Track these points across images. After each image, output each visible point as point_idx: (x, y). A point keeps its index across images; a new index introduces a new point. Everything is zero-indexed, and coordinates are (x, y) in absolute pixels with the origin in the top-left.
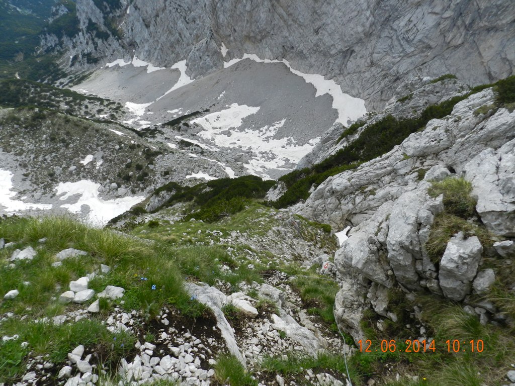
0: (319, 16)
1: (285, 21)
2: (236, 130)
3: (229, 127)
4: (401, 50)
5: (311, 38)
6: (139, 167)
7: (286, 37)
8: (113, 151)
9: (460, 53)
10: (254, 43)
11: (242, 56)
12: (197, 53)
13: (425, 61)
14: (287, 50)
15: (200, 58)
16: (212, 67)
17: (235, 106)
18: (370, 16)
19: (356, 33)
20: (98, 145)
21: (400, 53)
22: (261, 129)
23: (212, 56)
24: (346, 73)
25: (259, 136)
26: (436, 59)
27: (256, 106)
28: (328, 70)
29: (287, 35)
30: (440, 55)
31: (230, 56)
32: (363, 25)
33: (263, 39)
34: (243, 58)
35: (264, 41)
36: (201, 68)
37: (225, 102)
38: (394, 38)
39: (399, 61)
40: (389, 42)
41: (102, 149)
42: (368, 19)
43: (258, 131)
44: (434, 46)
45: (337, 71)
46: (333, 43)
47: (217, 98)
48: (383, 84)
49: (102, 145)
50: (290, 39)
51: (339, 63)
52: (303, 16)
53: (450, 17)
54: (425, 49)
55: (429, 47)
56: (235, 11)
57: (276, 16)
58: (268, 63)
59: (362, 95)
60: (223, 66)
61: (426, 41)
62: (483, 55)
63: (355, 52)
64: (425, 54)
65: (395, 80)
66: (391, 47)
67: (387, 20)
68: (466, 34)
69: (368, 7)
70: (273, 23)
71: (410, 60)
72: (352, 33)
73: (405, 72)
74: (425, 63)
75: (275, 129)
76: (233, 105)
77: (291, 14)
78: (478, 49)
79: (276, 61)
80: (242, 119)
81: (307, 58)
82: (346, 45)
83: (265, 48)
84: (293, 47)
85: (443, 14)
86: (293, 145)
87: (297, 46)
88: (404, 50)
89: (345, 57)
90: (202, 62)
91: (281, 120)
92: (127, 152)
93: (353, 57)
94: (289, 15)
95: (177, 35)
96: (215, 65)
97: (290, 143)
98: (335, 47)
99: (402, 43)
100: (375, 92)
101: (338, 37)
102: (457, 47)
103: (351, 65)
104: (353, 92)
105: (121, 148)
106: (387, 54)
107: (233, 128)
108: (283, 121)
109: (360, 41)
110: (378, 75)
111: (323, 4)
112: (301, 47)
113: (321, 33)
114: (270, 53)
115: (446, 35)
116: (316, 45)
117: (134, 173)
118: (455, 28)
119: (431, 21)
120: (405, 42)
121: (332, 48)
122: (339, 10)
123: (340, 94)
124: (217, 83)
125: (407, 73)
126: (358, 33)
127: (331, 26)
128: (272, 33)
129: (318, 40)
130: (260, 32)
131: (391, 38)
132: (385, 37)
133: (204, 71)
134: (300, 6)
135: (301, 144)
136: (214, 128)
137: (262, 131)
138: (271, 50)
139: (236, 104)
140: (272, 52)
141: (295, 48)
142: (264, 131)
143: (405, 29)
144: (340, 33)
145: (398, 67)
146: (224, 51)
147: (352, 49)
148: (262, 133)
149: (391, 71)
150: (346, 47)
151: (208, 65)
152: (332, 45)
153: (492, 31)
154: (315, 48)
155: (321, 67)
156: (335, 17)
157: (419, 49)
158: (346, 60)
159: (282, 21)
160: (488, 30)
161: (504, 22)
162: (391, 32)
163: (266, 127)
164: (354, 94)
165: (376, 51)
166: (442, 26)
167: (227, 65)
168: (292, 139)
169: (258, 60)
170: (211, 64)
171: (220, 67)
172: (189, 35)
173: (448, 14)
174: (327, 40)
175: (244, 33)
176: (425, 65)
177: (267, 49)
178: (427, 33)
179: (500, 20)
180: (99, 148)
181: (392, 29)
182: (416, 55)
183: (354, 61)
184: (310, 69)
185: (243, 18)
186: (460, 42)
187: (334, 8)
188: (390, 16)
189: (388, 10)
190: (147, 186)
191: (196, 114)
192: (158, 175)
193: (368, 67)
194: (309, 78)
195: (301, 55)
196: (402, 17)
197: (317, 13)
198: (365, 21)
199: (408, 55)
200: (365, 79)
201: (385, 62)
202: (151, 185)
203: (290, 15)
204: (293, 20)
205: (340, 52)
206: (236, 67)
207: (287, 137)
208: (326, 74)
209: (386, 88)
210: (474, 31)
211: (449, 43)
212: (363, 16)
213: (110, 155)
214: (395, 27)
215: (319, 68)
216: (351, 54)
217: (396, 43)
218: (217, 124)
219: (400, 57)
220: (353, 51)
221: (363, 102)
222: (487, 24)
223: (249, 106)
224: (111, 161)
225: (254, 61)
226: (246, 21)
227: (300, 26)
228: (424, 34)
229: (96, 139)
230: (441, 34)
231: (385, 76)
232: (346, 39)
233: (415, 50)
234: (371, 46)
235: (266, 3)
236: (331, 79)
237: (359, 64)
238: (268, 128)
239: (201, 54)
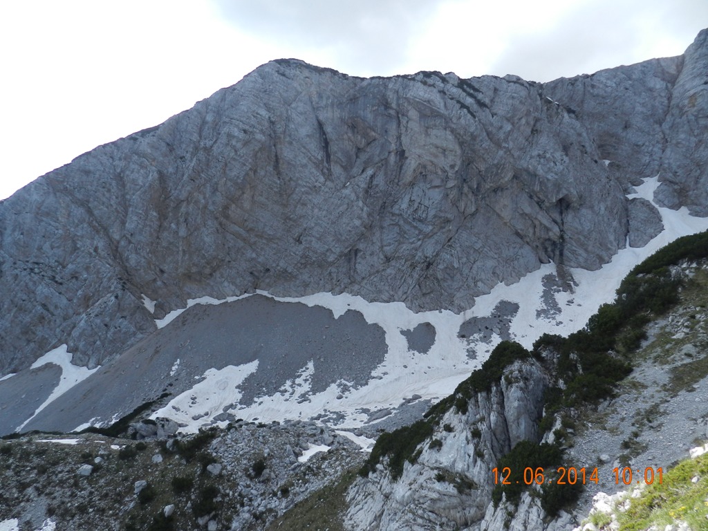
0: (294, 221)
1: (244, 240)
2: (239, 406)
3: (222, 407)
4: (417, 232)
5: (294, 249)
6: (181, 486)
7: (253, 259)
8: (76, 485)
9: (480, 220)
10: (200, 281)
11: (186, 304)
12: (98, 321)
13: (450, 236)
14: (258, 276)
15: (106, 325)
16: (134, 334)
17: (211, 373)
18: (363, 206)
19: (353, 228)
20: (22, 487)
21: (418, 235)
22: (282, 388)
23: (132, 315)
24: (359, 279)
25: (287, 400)
26: (460, 231)
27: (251, 360)
28: (332, 283)
29: (254, 255)
30: (461, 226)
31: (162, 310)
32: (360, 218)
33: (215, 271)
34: (188, 307)
35: (217, 274)
36: (110, 342)
37: (190, 374)
38: (401, 222)
39: (421, 245)
40: (396, 229)
41: (40, 492)
42: (362, 210)
43: (278, 394)
44: (452, 218)
45: (346, 280)
46: (327, 247)
47: (169, 374)
48: (416, 276)
49: (36, 481)
50: (259, 260)
51: (344, 270)
52: (272, 226)
53: (454, 186)
54: (443, 225)
55: (448, 221)
56: (158, 243)
57: (229, 237)
58: (234, 302)
59: (396, 297)
60: (155, 326)
61: (442, 215)
62: (502, 215)
63: (361, 251)
64: (447, 228)
65: (428, 267)
66: (402, 233)
67: (383, 206)
68: (476, 200)
69: (358, 197)
70: (226, 247)
71: (433, 241)
72: (349, 228)
73: (435, 254)
74: (451, 239)
75: (306, 380)
76: (207, 373)
77: (252, 229)
78: (494, 211)
79: (246, 295)
80: (238, 387)
81: (295, 277)
82: (347, 244)
83: (222, 283)
84: (268, 270)
85: (446, 185)
86: (351, 388)
87: (274, 265)
88: (420, 231)
89: (349, 261)
90: (112, 330)
91: (307, 364)
92: (117, 471)
93: (361, 257)
94: (248, 231)
95: (39, 308)
96: (141, 329)
97: (345, 389)
98: (332, 252)
99: (415, 224)
100: (411, 288)
101: (331, 239)
102: (473, 215)
103: (362, 267)
104: (383, 297)
105: (96, 468)
106: (399, 244)
107: (231, 406)
108: (311, 365)
109: (362, 236)
110: (404, 268)
111: (296, 207)
112: (281, 264)
113: (306, 240)
114: (233, 288)
115: (458, 205)
116: (304, 256)
117: (176, 505)
118: (464, 195)
119: (436, 195)
120: (419, 223)
121: (328, 254)
122: (320, 209)
123: (367, 305)
124: (157, 352)
125: (437, 255)
126: (357, 227)
127: (317, 228)
128: (227, 260)
129: (304, 249)
130: (208, 263)
131: (397, 224)
132: (389, 225)
133: (119, 345)
134: (263, 217)
135: (364, 382)
136: (195, 418)
137: (286, 391)
138: (234, 283)
139: (213, 370)
140: (236, 286)
141: (272, 270)
142: (290, 390)
143: (412, 210)
144: (333, 233)
145: (423, 251)
146: (149, 305)
147: (355, 248)
148: (287, 395)
149: (417, 258)
150: (347, 248)
151: (125, 333)
152: (327, 251)
153: (498, 192)
154: (303, 261)
155: (321, 282)
156: (318, 217)
157: (437, 225)
158: (352, 263)
159: (239, 241)
160: (495, 191)
161: (506, 179)
162: (394, 218)
163: (288, 383)
164: (386, 299)
165: (385, 243)
166: (451, 196)
167: (161, 324)
168: (343, 382)
169: (216, 302)
170: (133, 329)
171: (151, 330)
172: (65, 301)
173: (451, 184)
174: (317, 246)
175: (181, 270)
176: (452, 240)
177: (226, 284)
178: (439, 206)
179: (502, 178)
180: (30, 491)
181: (393, 215)
182: (437, 233)
183: (363, 262)
184: (306, 289)
185: (175, 249)
186: (474, 209)
187: (313, 207)
188: (385, 203)
189: (380, 197)
190: (230, 520)
191: (149, 406)
192: (243, 482)
193: (384, 263)
194: (311, 300)
195: (285, 276)
196: (400, 200)
197: (290, 219)
198: (360, 212)
199: (427, 236)
200: (390, 277)
201: (403, 252)
202: (237, 513)
203: (250, 230)
204: (257, 236)
205: (341, 256)
206: (181, 320)
207: (334, 382)
208: (333, 289)
209: (422, 279)
210: (482, 194)
211: (464, 212)
212: (355, 208)
213: (73, 495)
214: (397, 212)
215: (318, 284)
216: (356, 255)
217: (407, 227)
218: (197, 410)
219: (419, 240)
220: (357, 252)
221: (403, 304)
222: (492, 185)
223: (237, 365)
224: (82, 509)
225: (210, 306)
226: (181, 253)
227: (270, 239)
228: (436, 208)
229: (9, 473)
230: (453, 205)
231: (413, 266)
232: (343, 238)
233: (434, 228)
234: (377, 239)
235: (209, 222)
236: (342, 293)
237: (372, 263)
238: (294, 383)
239: (107, 319)
